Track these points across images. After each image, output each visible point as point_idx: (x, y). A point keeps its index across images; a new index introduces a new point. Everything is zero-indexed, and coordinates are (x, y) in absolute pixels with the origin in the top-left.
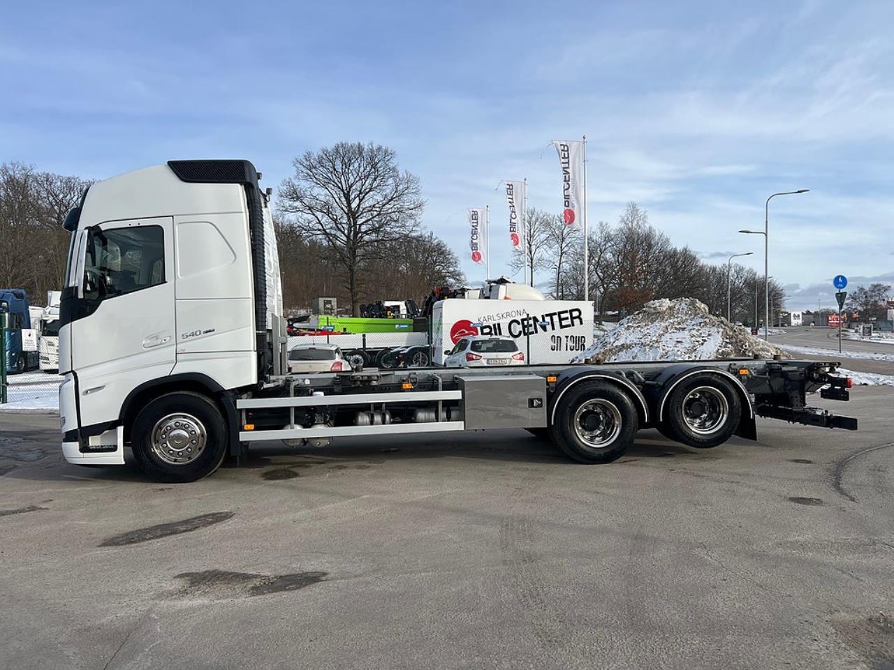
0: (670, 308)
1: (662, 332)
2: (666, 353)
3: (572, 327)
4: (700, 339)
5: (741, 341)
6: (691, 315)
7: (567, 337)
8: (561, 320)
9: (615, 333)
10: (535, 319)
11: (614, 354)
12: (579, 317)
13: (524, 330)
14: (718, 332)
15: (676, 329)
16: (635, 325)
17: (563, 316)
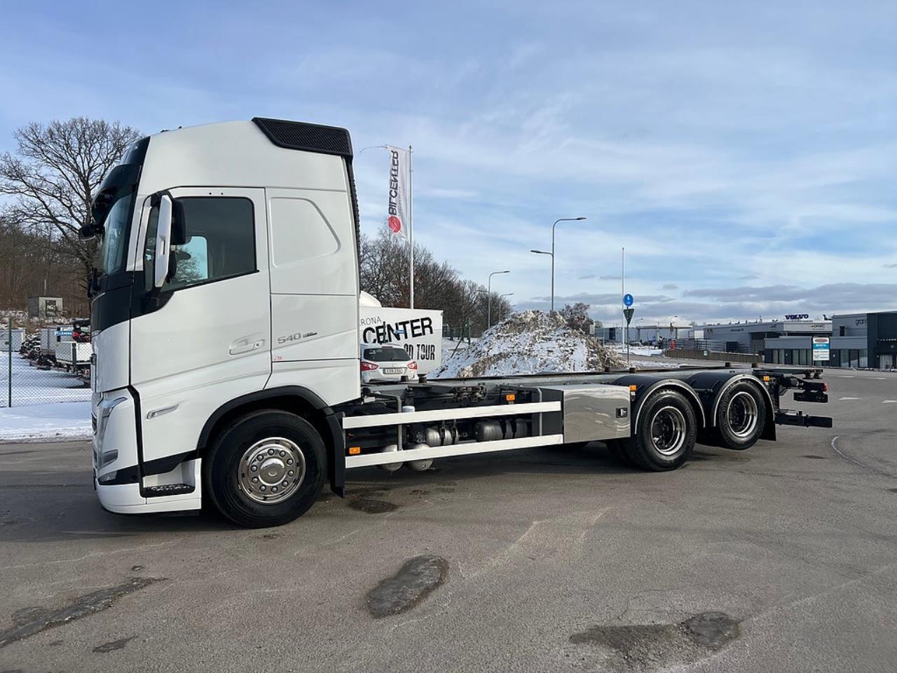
0: (534, 319)
1: (531, 342)
2: (545, 362)
3: (422, 336)
4: (568, 349)
5: (602, 351)
6: (553, 326)
7: (418, 346)
8: (413, 328)
9: (486, 343)
10: (389, 327)
11: (494, 363)
12: (429, 326)
13: (379, 339)
14: (582, 342)
15: (543, 339)
16: (504, 335)
17: (415, 324)
